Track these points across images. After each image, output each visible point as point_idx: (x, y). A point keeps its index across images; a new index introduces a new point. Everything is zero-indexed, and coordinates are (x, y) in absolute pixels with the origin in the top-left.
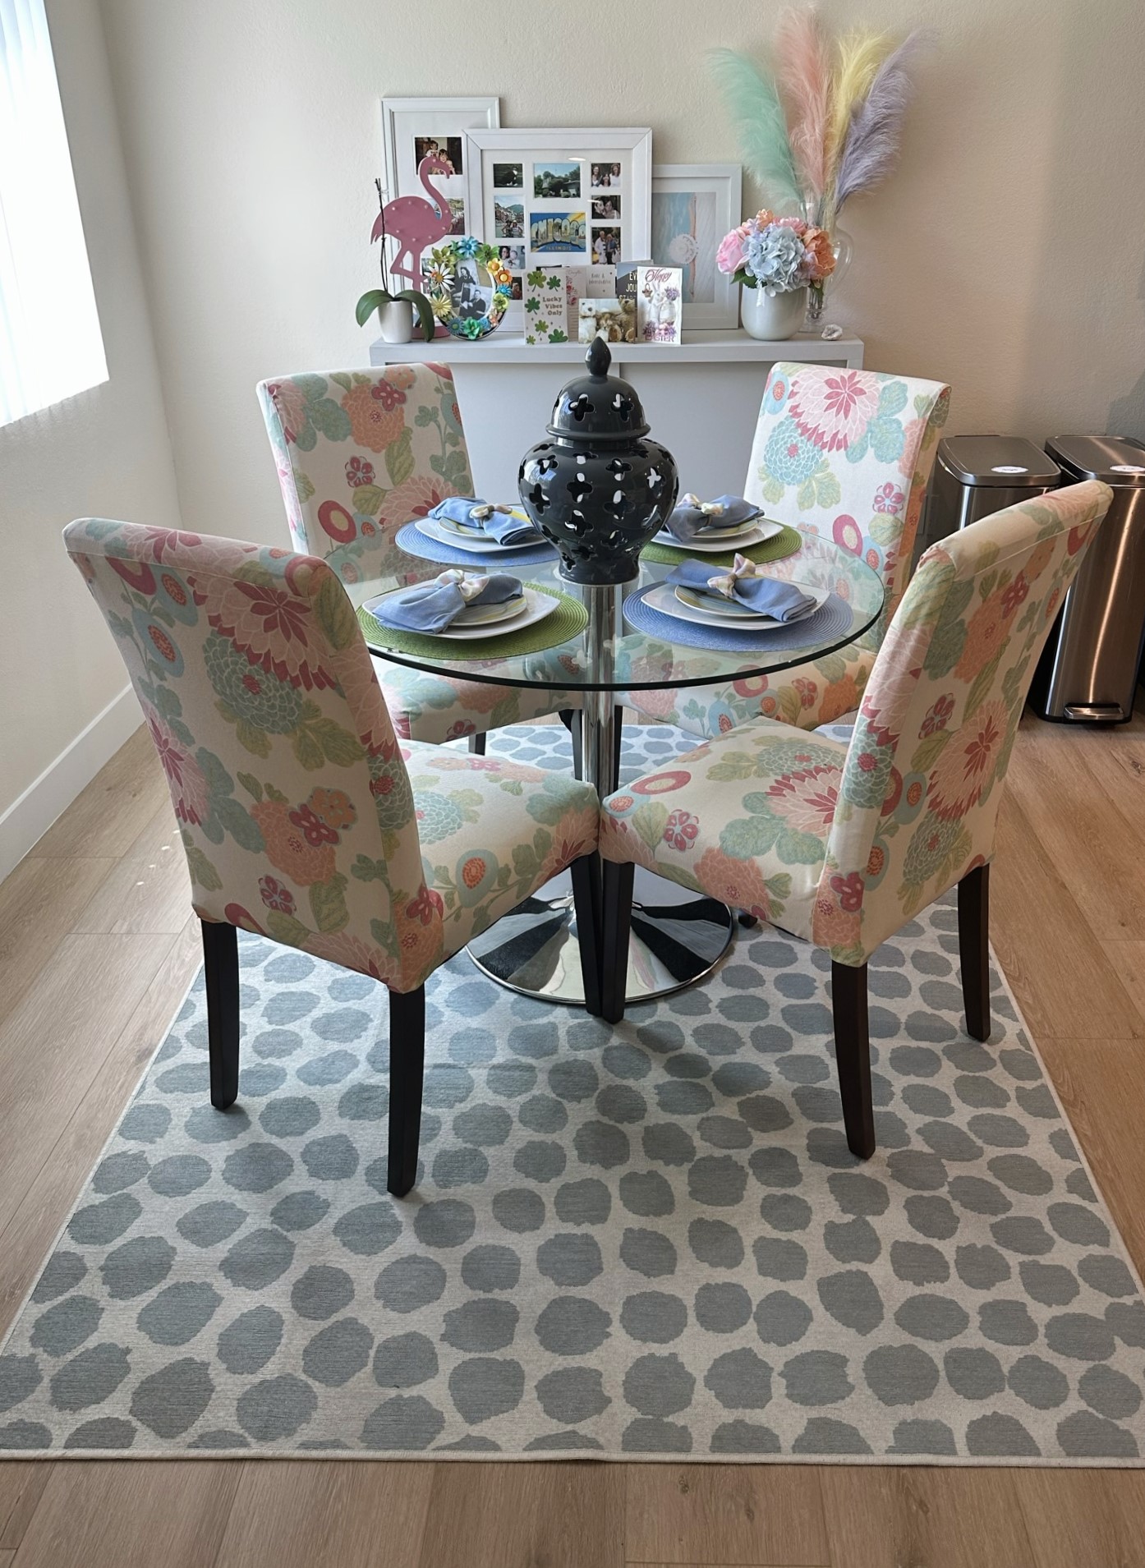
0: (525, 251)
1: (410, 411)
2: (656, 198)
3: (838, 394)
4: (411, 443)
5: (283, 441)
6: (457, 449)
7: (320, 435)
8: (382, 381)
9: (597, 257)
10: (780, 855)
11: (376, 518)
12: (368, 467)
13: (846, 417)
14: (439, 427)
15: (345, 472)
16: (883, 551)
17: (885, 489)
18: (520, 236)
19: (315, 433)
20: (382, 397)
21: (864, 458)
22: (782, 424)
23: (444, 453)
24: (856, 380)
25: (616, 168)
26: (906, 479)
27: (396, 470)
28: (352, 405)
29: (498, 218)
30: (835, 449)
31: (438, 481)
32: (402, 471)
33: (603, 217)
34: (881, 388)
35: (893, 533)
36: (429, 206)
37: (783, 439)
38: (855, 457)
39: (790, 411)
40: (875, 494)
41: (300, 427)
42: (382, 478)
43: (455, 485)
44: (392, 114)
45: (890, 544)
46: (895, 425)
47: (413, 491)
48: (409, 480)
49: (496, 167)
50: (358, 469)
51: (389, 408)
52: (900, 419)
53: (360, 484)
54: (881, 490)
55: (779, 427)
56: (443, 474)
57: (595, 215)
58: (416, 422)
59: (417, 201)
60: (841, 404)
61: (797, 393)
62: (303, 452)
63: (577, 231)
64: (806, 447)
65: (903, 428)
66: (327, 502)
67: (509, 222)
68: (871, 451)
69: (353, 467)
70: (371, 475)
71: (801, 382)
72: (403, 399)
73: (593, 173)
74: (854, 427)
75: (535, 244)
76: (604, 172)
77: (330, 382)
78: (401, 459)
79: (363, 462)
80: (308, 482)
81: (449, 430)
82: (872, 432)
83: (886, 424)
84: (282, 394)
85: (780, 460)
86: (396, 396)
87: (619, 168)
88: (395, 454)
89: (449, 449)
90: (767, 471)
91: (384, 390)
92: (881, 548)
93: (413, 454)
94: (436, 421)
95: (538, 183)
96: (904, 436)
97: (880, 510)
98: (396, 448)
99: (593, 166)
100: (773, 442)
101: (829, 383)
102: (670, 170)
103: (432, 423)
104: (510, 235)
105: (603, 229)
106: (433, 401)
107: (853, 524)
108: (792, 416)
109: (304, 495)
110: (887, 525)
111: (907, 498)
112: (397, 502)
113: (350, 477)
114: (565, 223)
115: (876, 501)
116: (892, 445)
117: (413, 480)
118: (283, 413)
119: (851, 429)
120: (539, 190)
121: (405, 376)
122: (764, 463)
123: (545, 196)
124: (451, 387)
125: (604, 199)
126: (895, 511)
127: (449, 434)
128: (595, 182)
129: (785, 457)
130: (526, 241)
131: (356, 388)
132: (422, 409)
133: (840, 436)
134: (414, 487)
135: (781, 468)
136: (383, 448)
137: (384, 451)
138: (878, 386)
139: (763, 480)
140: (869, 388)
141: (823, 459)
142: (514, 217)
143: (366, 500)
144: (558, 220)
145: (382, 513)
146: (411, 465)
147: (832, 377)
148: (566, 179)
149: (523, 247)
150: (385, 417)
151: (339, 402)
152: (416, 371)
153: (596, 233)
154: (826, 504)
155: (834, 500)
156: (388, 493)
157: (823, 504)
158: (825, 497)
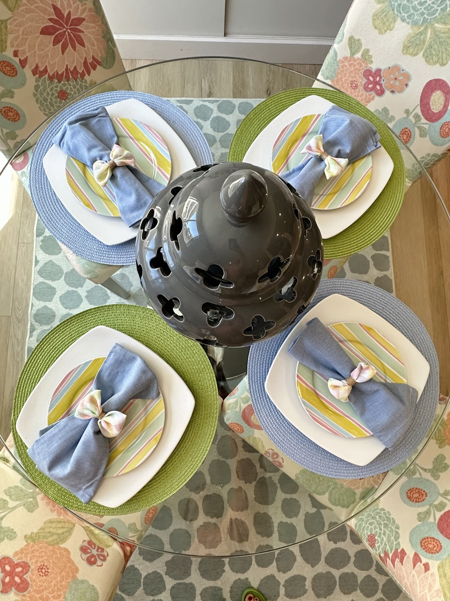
11: (9, 53)
139: (379, 2)
154: (431, 61)
155: (440, 60)
156: (8, 22)
157: (428, 58)
158: (434, 52)
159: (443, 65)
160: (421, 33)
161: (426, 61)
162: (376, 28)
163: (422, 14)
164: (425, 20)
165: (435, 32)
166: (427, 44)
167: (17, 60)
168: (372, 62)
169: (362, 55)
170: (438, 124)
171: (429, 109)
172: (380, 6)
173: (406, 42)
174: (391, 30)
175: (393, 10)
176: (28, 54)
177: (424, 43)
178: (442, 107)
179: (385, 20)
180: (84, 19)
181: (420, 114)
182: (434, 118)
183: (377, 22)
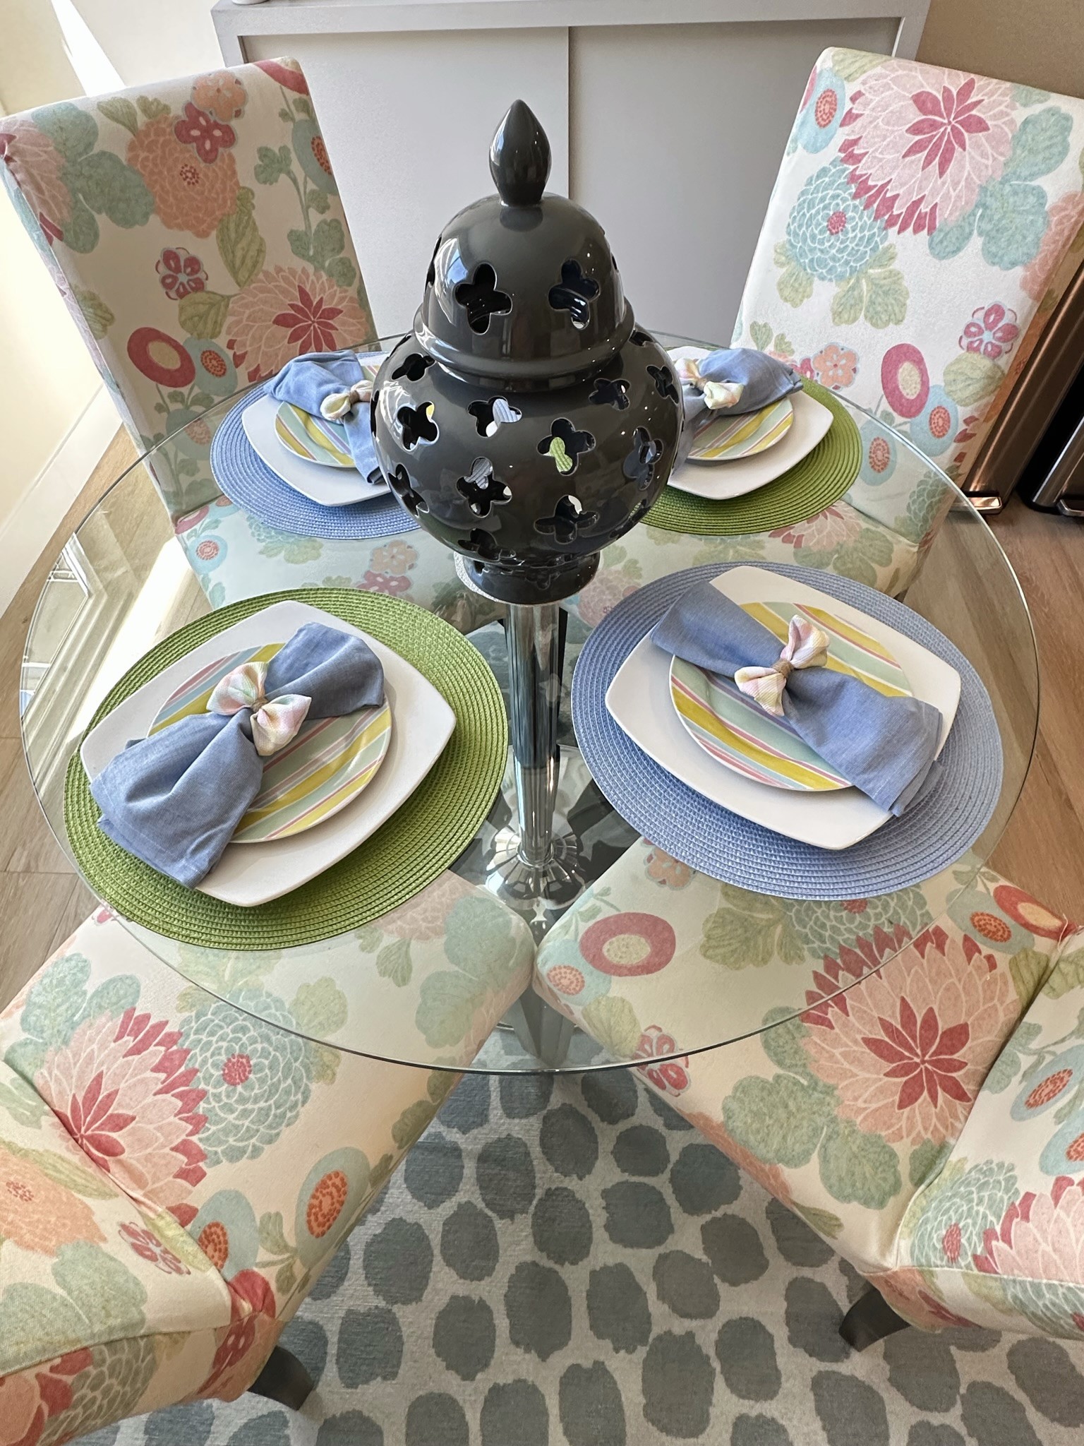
1: (244, 158)
3: (934, 126)
4: (254, 213)
5: (43, 238)
6: (328, 216)
7: (102, 220)
8: (189, 107)
10: (825, 1178)
11: (221, 342)
12: (194, 264)
13: (942, 173)
14: (295, 181)
15: (158, 277)
16: (960, 413)
17: (987, 315)
19: (92, 218)
20: (195, 139)
21: (961, 254)
22: (824, 171)
23: (309, 226)
24: (973, 99)
26: (1030, 301)
27: (238, 262)
28: (146, 159)
30: (911, 229)
31: (304, 270)
32: (249, 262)
34: (1019, 121)
35: (983, 389)
37: (823, 200)
38: (945, 248)
39: (840, 151)
40: (969, 320)
41: (65, 211)
42: (218, 279)
43: (330, 275)
45: (976, 404)
46: (1032, 200)
47: (269, 291)
48: (261, 276)
50: (178, 270)
51: (209, 157)
52: (1046, 188)
53: (186, 293)
54: (981, 314)
55: (818, 177)
56: (310, 259)
58: (257, 175)
60: (937, 146)
61: (858, 116)
62: (78, 255)
64: (860, 219)
65: (1047, 208)
66: (138, 332)
68: (976, 242)
69: (168, 266)
70: (201, 275)
71: (867, 95)
72: (229, 138)
74: (953, 194)
77: (100, 119)
78: (243, 244)
79: (183, 256)
80: (100, 305)
81: (311, 186)
82: (985, 207)
83: (1015, 193)
84: (16, 151)
85: (813, 237)
86: (217, 133)
88: (233, 236)
89: (315, 217)
90: (787, 254)
91: (197, 125)
92: (959, 408)
93: (261, 233)
94: (289, 173)
96: (1047, 224)
97: (970, 348)
98: (232, 226)
100: (805, 202)
101: (921, 101)
103: (283, 177)
106: (279, 137)
107: (919, 361)
108: (844, 161)
109: (98, 327)
110: (977, 374)
111: (1023, 333)
112: (248, 312)
113: (169, 284)
115: (967, 332)
116: (1019, 237)
117: (267, 274)
118: (28, 188)
119: (947, 197)
121: (228, 95)
122: (787, 237)
124: (307, 107)
126: (996, 353)
127: (313, 192)
129: (821, 232)
131: (148, 125)
132: (264, 153)
133: (924, 208)
134: (270, 286)
135: (812, 250)
136: (211, 227)
137: (214, 233)
138: (1014, 114)
139: (782, 265)
140: (995, 117)
141: (886, 244)
143: (201, 317)
145: (228, 333)
146: (260, 251)
147: (928, 89)
150: (206, 176)
151: (123, 157)
152: (245, 82)
154: (879, 322)
155: (893, 317)
156: (232, 299)
157: (874, 320)
158: (879, 309)
159: (898, 322)
160: (853, 288)
161: (875, 325)
162: (786, 300)
163: (847, 262)
164: (853, 270)
165: (871, 281)
166: (866, 300)
167: (230, 353)
168: (793, 352)
169: (776, 346)
170: (923, 417)
171: (901, 396)
172: (784, 270)
173: (835, 307)
174: (809, 296)
175: (805, 270)
176: (248, 349)
177: (861, 301)
178: (919, 386)
179: (796, 285)
180: (341, 312)
181: (890, 410)
182: (913, 410)
183: (787, 293)
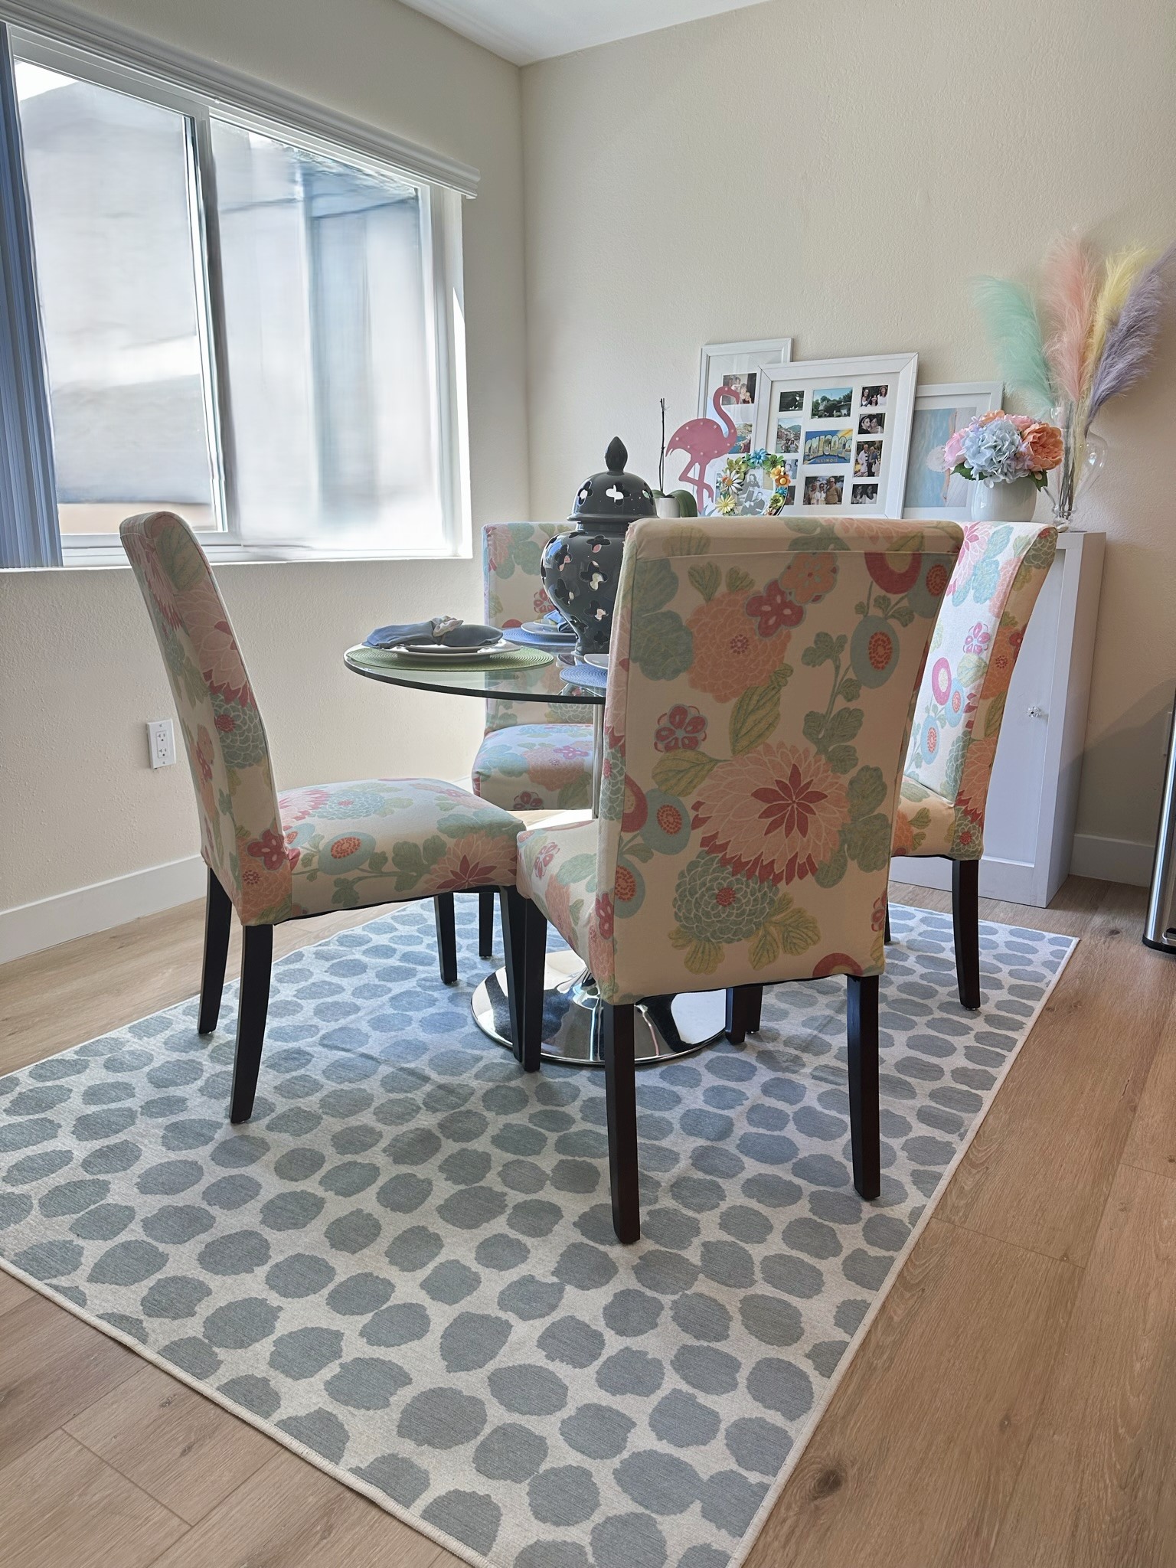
0: (798, 463)
2: (916, 414)
5: (487, 569)
7: (518, 569)
9: (859, 467)
15: (533, 600)
17: (975, 630)
18: (796, 451)
19: (514, 566)
21: (964, 601)
24: (975, 528)
25: (884, 390)
26: (995, 619)
29: (779, 437)
33: (869, 433)
35: (976, 674)
36: (718, 426)
40: (967, 635)
41: (503, 561)
44: (709, 358)
45: (972, 685)
46: (993, 567)
49: (783, 395)
52: (999, 560)
54: (972, 631)
57: (862, 431)
59: (709, 423)
62: (500, 579)
63: (845, 445)
65: (999, 569)
66: (511, 620)
67: (788, 440)
68: (971, 594)
69: (541, 596)
73: (863, 395)
75: (807, 458)
76: (873, 393)
77: (535, 530)
80: (498, 604)
82: (975, 575)
83: (987, 566)
84: (496, 534)
87: (887, 390)
92: (965, 689)
95: (816, 405)
96: (999, 575)
97: (968, 651)
99: (864, 389)
102: (929, 390)
104: (787, 451)
105: (867, 443)
107: (947, 667)
109: (493, 612)
110: (972, 665)
111: (993, 638)
114: (835, 438)
115: (967, 643)
116: (988, 586)
118: (492, 549)
120: (816, 412)
123: (819, 417)
125: (871, 417)
126: (981, 651)
128: (864, 403)
130: (799, 456)
142: (792, 436)
144: (829, 437)
148: (840, 402)
149: (797, 461)
153: (860, 447)
170: (950, 702)
171: (940, 691)
178: (947, 682)
181: (936, 703)
182: (945, 699)
